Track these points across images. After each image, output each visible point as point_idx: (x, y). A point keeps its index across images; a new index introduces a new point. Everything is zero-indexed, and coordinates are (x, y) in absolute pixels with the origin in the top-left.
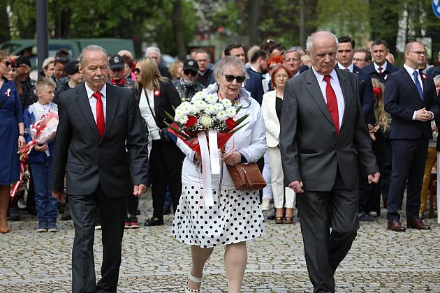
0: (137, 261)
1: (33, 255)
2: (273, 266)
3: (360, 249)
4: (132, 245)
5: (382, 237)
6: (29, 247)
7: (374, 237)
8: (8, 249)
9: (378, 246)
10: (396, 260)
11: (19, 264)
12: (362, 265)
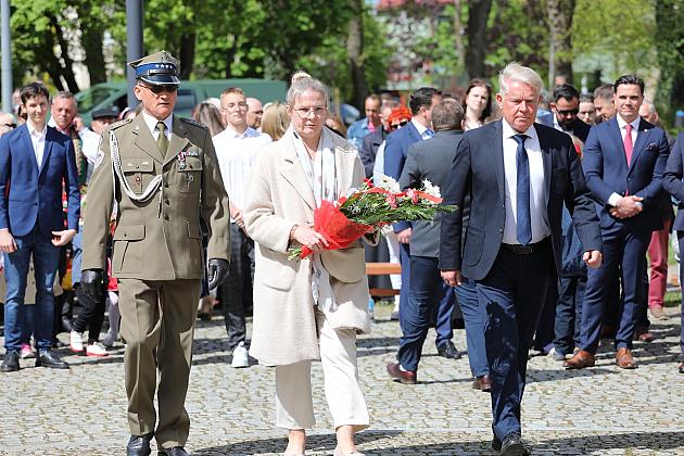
0: (266, 414)
1: (110, 406)
2: (470, 423)
3: (605, 398)
4: (261, 390)
5: (642, 380)
6: (106, 393)
7: (630, 381)
8: (75, 396)
9: (633, 394)
10: (658, 415)
11: (89, 418)
12: (604, 422)
